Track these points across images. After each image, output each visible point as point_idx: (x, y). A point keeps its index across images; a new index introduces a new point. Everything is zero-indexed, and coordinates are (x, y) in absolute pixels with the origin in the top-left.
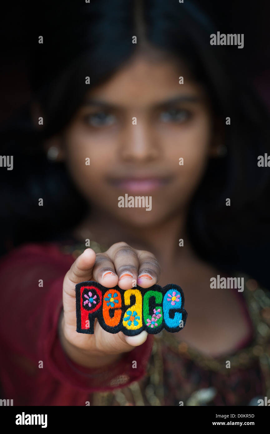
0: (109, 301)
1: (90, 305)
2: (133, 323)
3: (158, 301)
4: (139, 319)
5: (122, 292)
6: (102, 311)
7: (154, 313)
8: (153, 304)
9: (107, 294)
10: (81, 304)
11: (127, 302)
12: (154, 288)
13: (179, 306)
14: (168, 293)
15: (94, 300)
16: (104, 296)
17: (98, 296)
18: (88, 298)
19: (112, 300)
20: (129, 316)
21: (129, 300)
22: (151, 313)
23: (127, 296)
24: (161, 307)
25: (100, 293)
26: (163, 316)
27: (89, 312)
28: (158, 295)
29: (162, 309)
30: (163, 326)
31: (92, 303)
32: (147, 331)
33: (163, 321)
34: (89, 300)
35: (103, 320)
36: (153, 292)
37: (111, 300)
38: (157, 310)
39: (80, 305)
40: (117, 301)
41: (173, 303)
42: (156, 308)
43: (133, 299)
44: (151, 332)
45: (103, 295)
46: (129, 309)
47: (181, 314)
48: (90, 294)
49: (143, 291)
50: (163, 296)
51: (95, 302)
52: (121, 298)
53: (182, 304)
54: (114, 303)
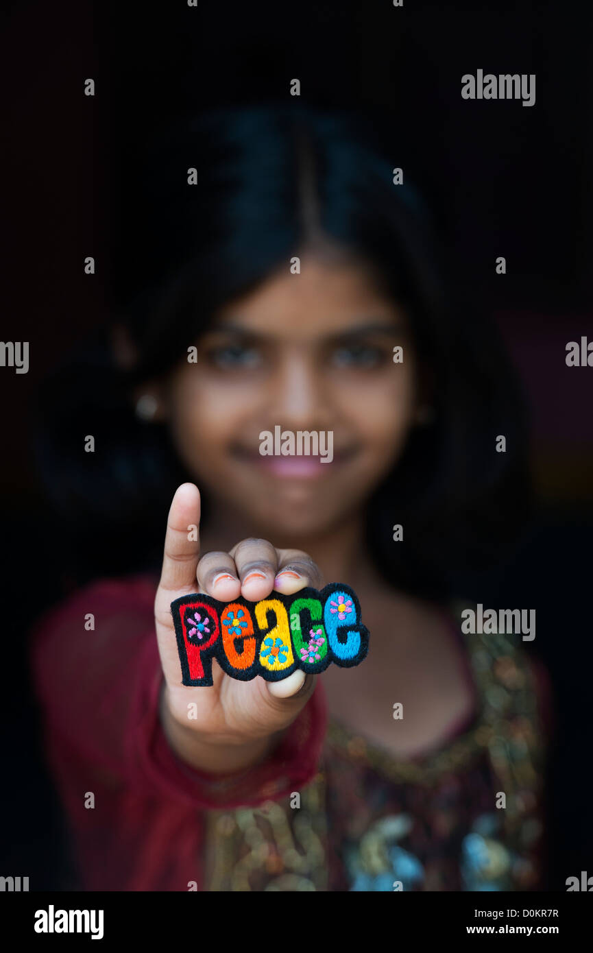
0: (232, 626)
1: (200, 636)
2: (277, 659)
3: (315, 616)
4: (287, 650)
5: (251, 606)
6: (221, 644)
7: (311, 638)
8: (307, 623)
9: (227, 613)
10: (185, 636)
11: (263, 623)
12: (303, 593)
13: (352, 619)
14: (330, 600)
15: (205, 626)
16: (222, 618)
17: (210, 619)
18: (195, 624)
19: (236, 622)
20: (268, 647)
21: (266, 620)
22: (306, 637)
23: (260, 612)
24: (322, 626)
25: (213, 613)
26: (328, 641)
27: (201, 648)
28: (313, 605)
29: (325, 628)
30: (331, 657)
31: (203, 632)
32: (304, 670)
33: (329, 648)
34: (196, 628)
35: (226, 659)
36: (305, 600)
37: (235, 623)
38: (317, 632)
39: (183, 639)
40: (245, 624)
41: (341, 616)
42: (314, 627)
43: (272, 617)
44: (310, 670)
45: (219, 615)
46: (268, 636)
47: (358, 634)
48: (197, 616)
49: (287, 600)
50: (323, 604)
51: (207, 630)
52: (250, 618)
53: (357, 615)
54: (240, 627)
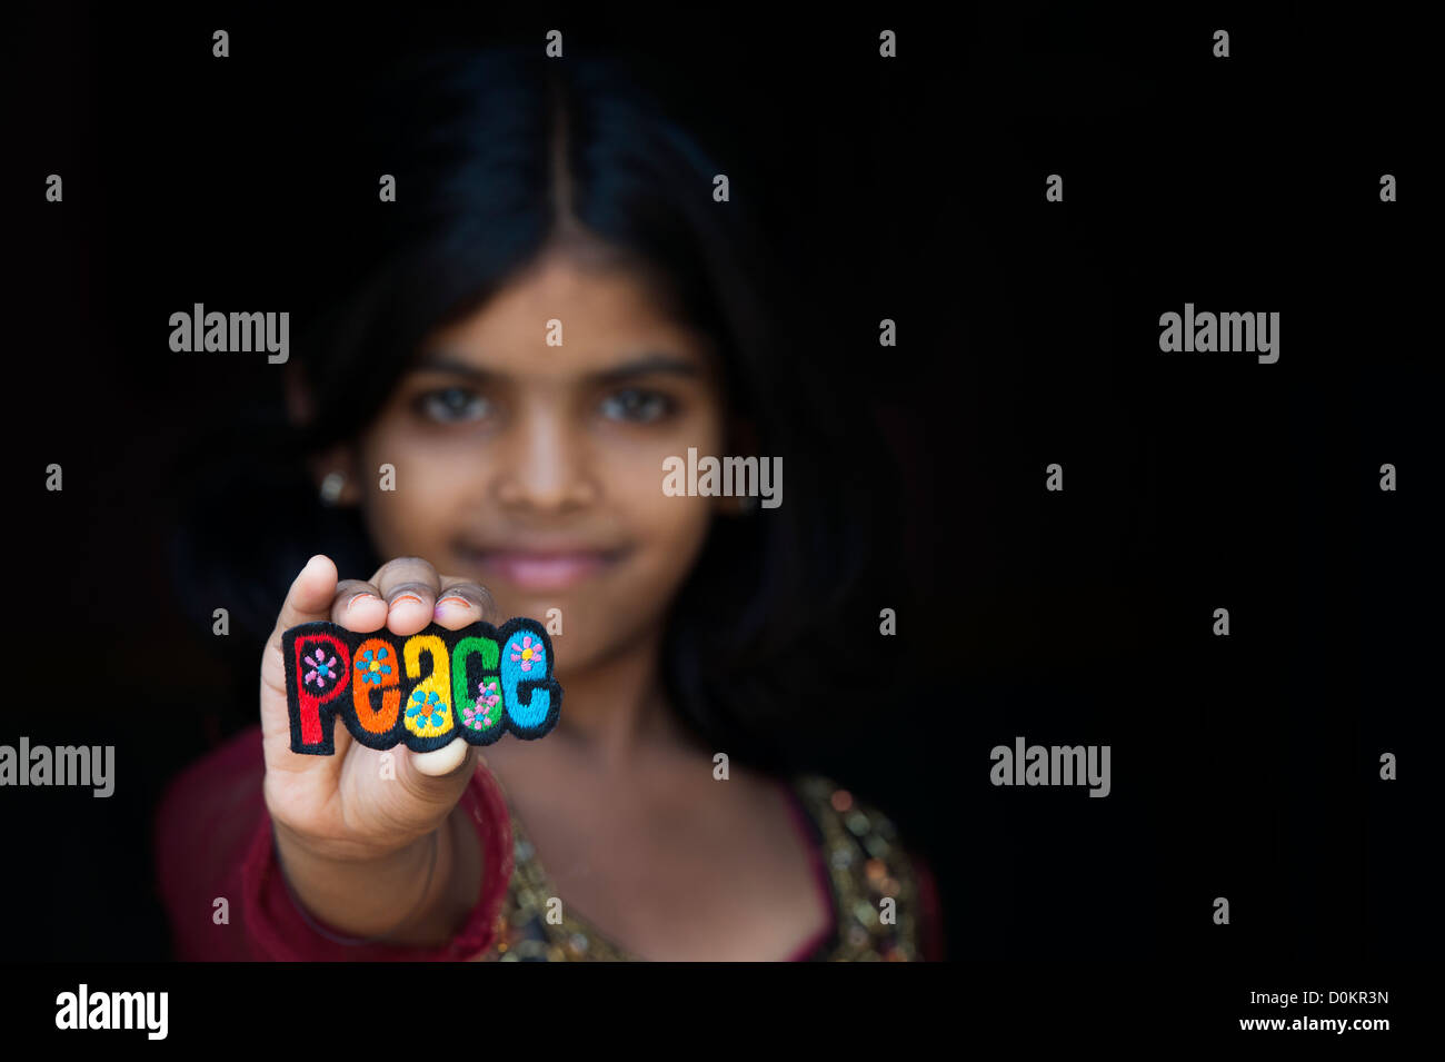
0: (369, 671)
1: (321, 683)
2: (429, 722)
3: (489, 663)
4: (444, 710)
5: (398, 642)
6: (351, 696)
7: (480, 694)
8: (476, 672)
9: (363, 652)
10: (299, 681)
11: (413, 669)
12: (475, 629)
13: (540, 672)
14: (512, 642)
15: (330, 669)
16: (355, 658)
17: (338, 659)
18: (315, 665)
19: (375, 666)
20: (418, 703)
21: (418, 664)
22: (473, 694)
23: (412, 652)
24: (497, 678)
25: (343, 650)
26: (504, 700)
27: (320, 699)
28: (487, 647)
29: (500, 681)
30: (506, 724)
31: (326, 678)
32: (466, 739)
33: (505, 711)
34: (317, 670)
35: (355, 718)
36: (476, 640)
37: (373, 666)
38: (489, 686)
39: (295, 686)
40: (387, 669)
41: (525, 666)
42: (486, 679)
43: (426, 660)
44: (475, 740)
45: (352, 654)
46: (418, 688)
47: (547, 693)
48: (320, 654)
49: (451, 638)
50: (501, 648)
51: (333, 675)
52: (396, 661)
53: (548, 666)
54: (380, 672)
